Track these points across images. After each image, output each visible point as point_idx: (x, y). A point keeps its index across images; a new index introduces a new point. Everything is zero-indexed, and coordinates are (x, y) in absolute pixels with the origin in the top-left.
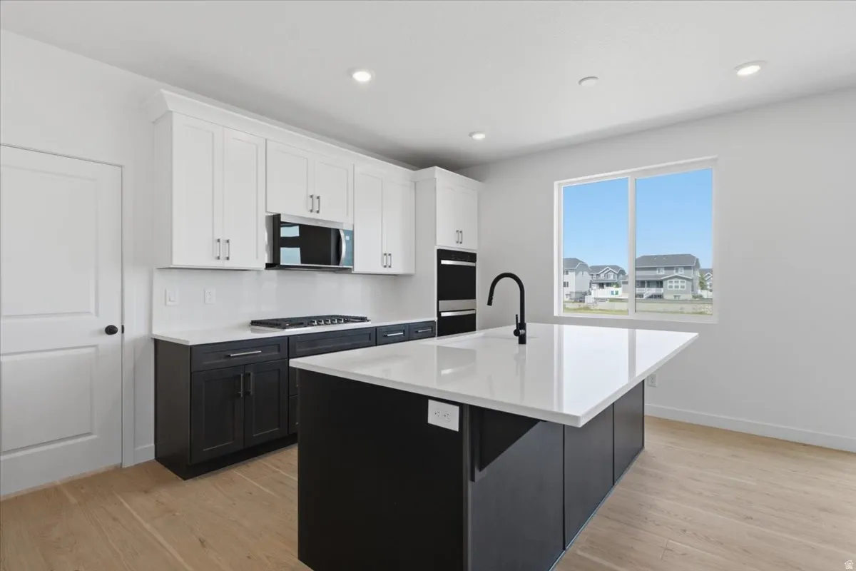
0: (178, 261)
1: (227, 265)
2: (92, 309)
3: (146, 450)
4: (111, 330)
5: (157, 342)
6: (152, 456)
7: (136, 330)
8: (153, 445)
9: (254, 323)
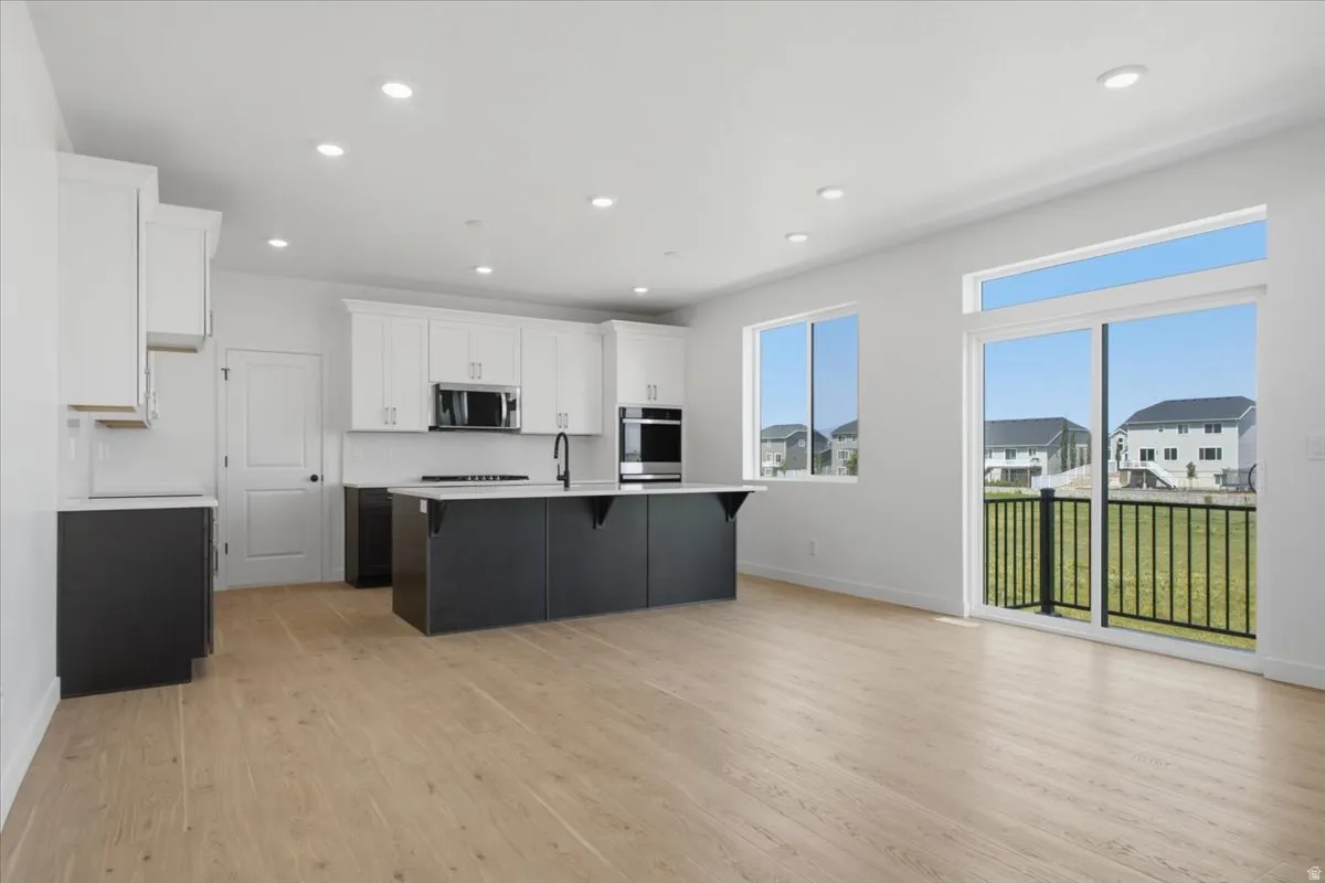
0: (355, 426)
1: (395, 428)
2: (302, 462)
3: (338, 572)
4: (314, 478)
5: (346, 488)
6: (343, 579)
7: (331, 479)
8: (343, 569)
9: (425, 479)
